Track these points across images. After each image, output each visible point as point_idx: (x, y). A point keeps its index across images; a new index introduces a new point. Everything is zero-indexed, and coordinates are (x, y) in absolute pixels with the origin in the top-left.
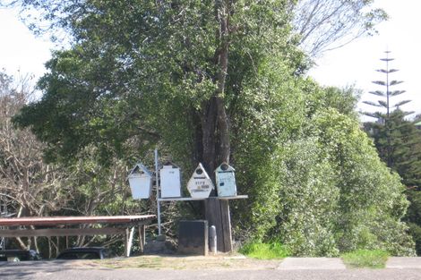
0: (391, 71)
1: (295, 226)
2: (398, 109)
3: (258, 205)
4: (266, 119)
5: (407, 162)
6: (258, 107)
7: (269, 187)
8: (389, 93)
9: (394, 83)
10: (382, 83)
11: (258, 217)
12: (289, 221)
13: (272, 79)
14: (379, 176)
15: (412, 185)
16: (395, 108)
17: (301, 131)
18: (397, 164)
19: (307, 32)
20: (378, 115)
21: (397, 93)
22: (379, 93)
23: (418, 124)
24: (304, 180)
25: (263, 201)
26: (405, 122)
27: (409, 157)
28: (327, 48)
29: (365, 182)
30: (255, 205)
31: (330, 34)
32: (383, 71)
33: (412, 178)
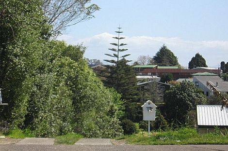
0: (121, 38)
1: (41, 120)
2: (124, 59)
3: (15, 109)
4: (20, 63)
5: (127, 87)
6: (16, 56)
7: (22, 99)
8: (119, 50)
9: (122, 45)
10: (116, 45)
11: (15, 115)
12: (38, 118)
13: (24, 40)
14: (97, 94)
15: (129, 99)
16: (122, 58)
17: (46, 69)
18: (122, 88)
19: (56, 16)
20: (113, 61)
21: (123, 50)
22: (114, 50)
23: (134, 67)
24: (47, 96)
25: (18, 106)
26: (127, 66)
27: (128, 84)
28: (68, 25)
29: (89, 97)
30: (13, 109)
31: (68, 17)
32: (117, 38)
33: (130, 95)
